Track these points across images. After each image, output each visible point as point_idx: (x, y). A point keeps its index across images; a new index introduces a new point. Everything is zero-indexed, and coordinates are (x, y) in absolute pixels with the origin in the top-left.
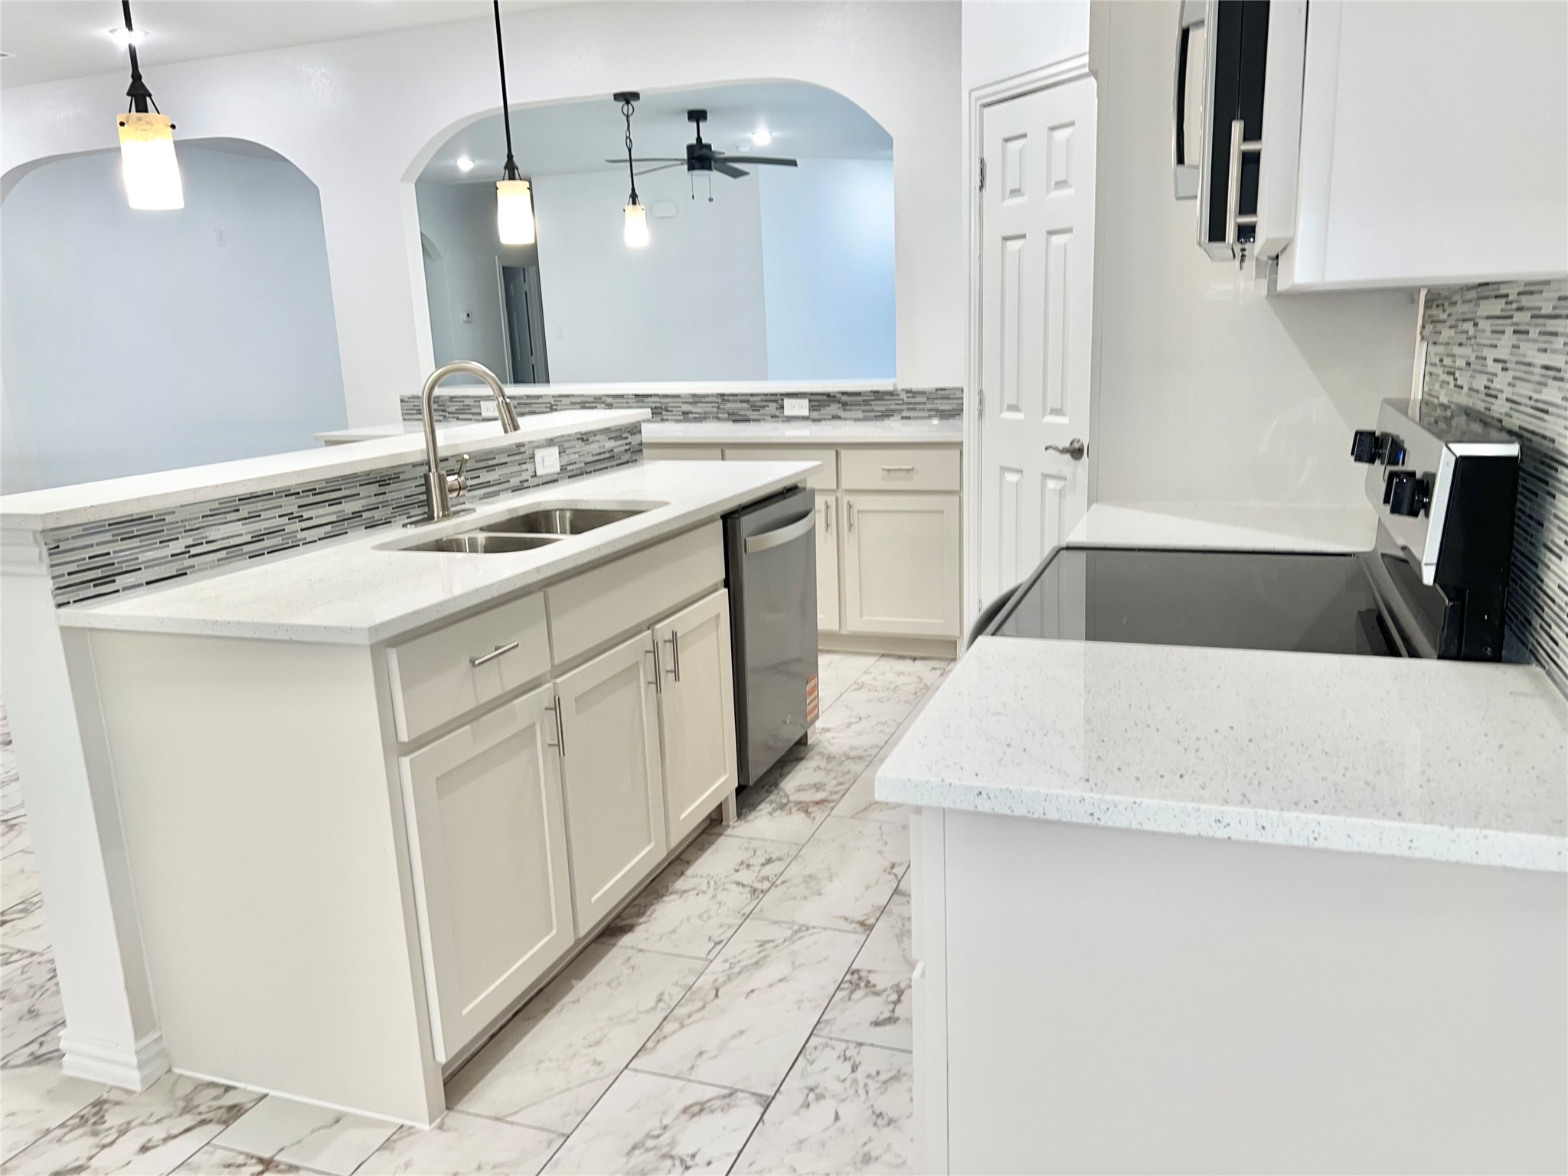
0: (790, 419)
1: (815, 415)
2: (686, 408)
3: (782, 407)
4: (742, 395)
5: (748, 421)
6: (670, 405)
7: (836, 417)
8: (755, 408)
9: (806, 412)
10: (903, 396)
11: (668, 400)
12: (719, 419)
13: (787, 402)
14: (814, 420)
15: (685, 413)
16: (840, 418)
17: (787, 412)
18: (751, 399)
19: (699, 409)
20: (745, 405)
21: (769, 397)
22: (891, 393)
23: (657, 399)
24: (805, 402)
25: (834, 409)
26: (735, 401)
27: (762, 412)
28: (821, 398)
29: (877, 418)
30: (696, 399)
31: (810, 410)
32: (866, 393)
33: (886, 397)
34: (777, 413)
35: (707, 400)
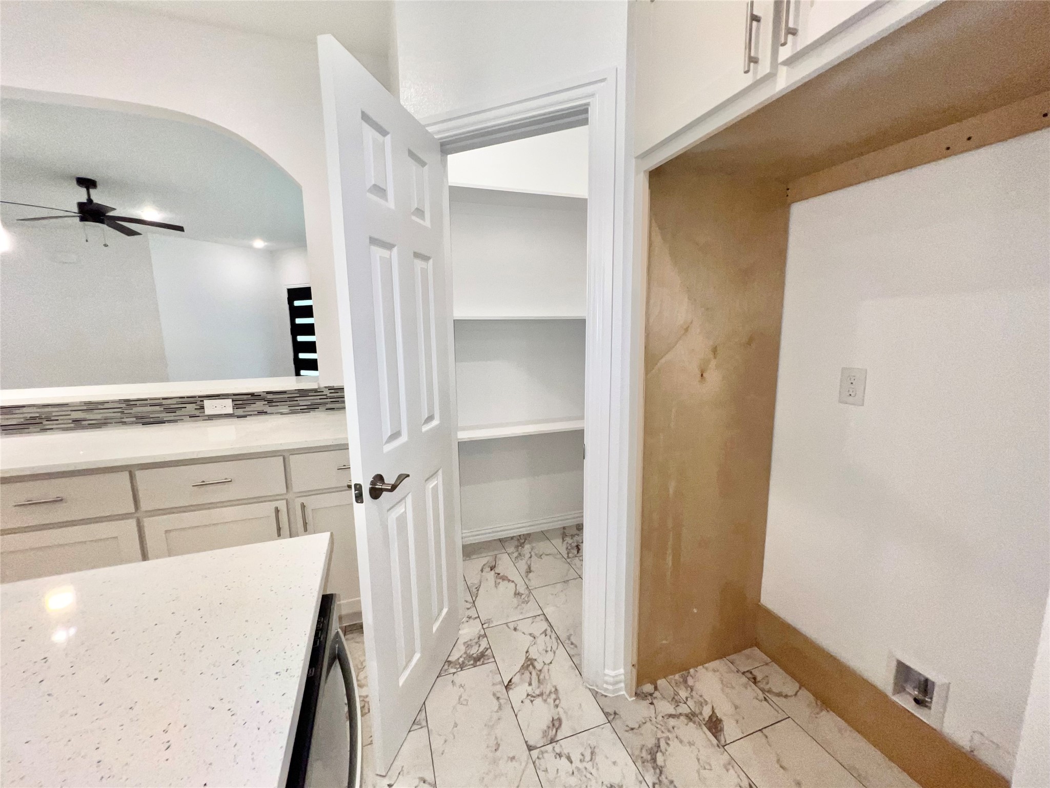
0: (211, 417)
1: (240, 412)
2: (76, 415)
3: (202, 408)
4: (151, 399)
5: (163, 422)
6: (54, 414)
7: (261, 413)
8: (170, 410)
9: (230, 410)
10: (327, 392)
11: (50, 409)
12: (124, 423)
13: (207, 403)
14: (239, 417)
15: (75, 421)
16: (266, 413)
17: (208, 411)
18: (164, 402)
19: (97, 415)
20: (157, 408)
21: (186, 400)
22: (315, 391)
23: (35, 410)
24: (229, 402)
25: (259, 405)
26: (146, 405)
27: (177, 414)
28: (245, 397)
29: (303, 411)
30: (91, 406)
31: (233, 409)
32: (291, 392)
33: (310, 394)
34: (197, 413)
35: (106, 406)
